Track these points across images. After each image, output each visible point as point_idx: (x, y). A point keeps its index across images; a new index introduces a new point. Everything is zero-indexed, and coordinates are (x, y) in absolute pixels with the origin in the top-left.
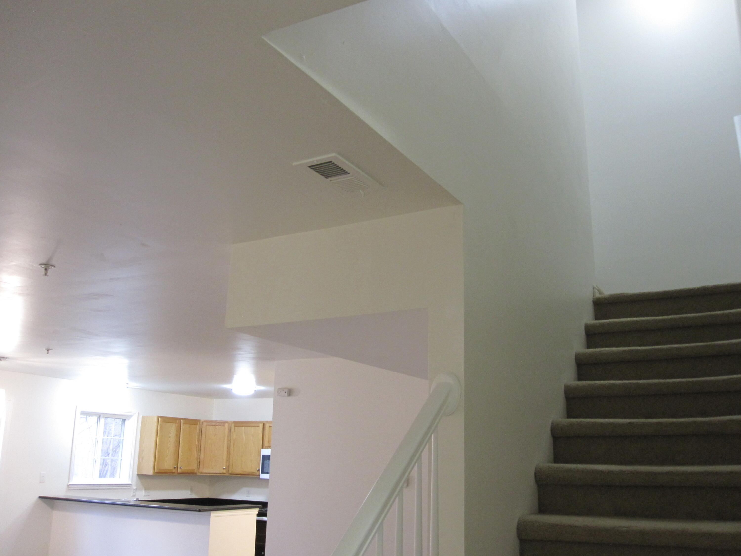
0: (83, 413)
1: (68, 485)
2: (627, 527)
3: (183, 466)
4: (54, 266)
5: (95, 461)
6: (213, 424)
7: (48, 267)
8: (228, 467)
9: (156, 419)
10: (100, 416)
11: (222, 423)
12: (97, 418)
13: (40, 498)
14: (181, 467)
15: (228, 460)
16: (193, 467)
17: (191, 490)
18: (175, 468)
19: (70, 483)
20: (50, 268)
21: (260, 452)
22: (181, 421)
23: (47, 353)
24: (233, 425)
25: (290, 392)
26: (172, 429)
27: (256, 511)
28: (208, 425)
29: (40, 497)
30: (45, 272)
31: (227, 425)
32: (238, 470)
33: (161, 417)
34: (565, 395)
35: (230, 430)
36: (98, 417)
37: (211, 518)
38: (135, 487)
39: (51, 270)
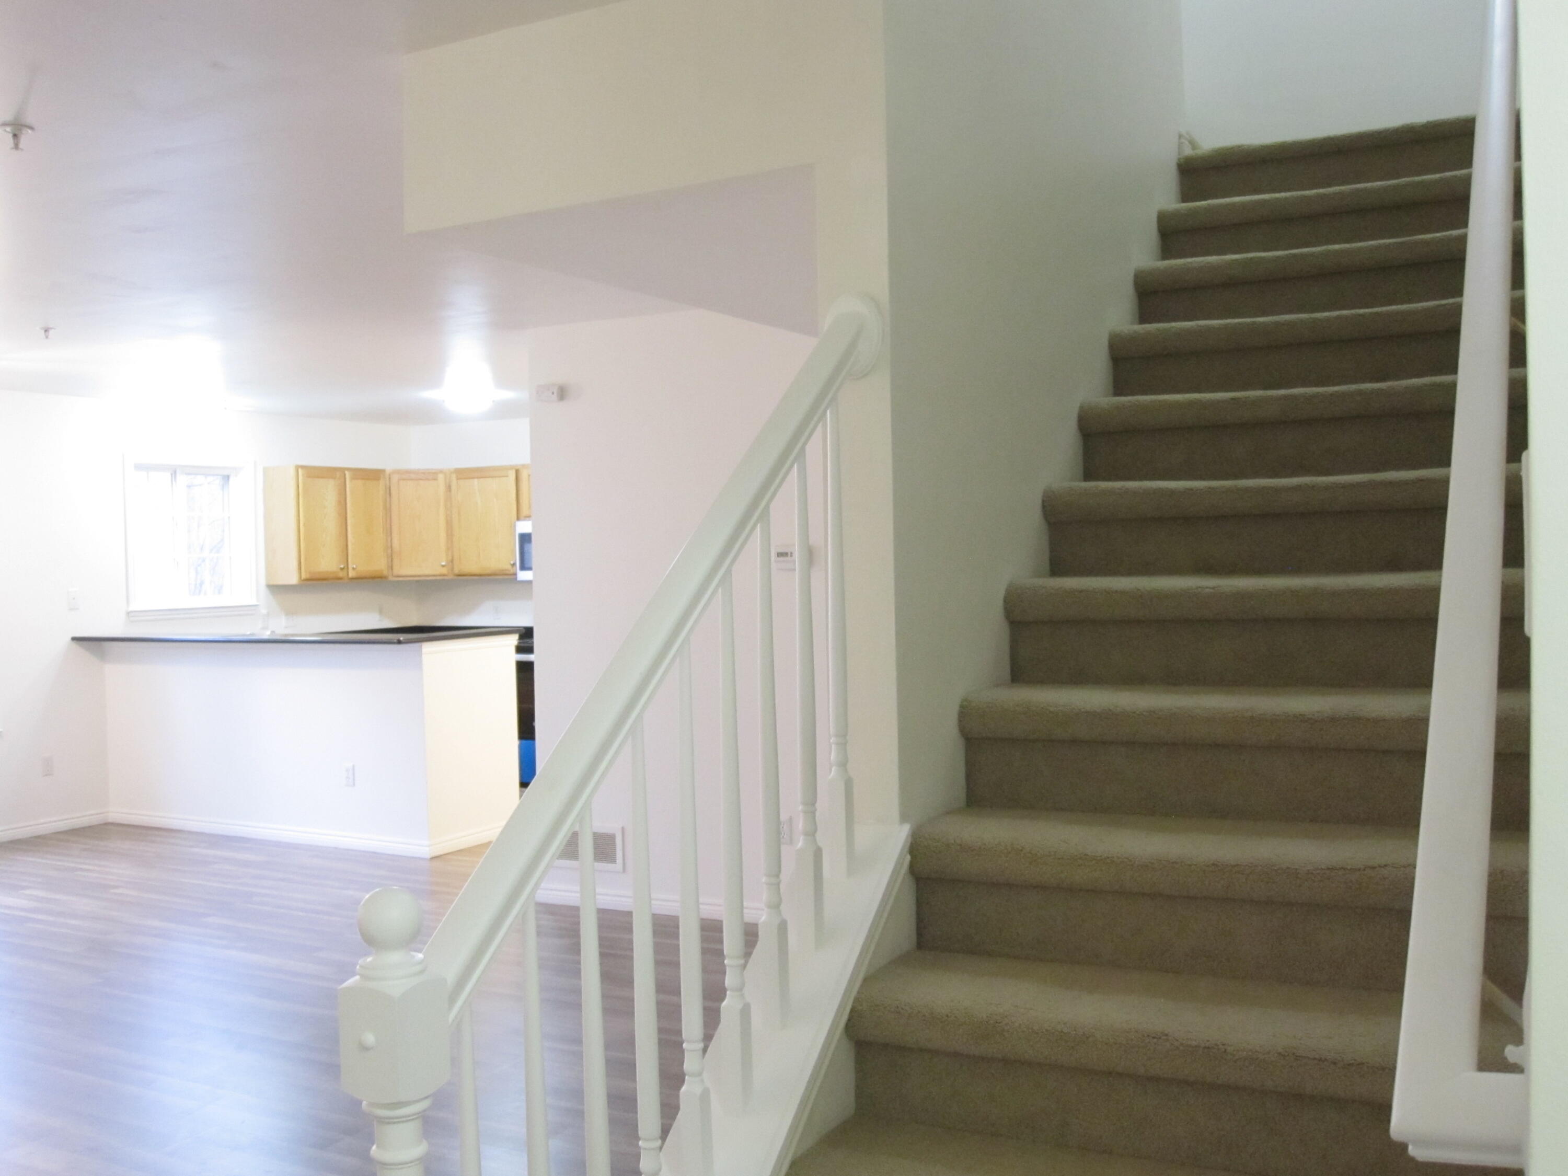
0: (139, 467)
1: (128, 613)
2: (1213, 588)
3: (358, 565)
4: (32, 128)
5: (178, 563)
6: (413, 476)
7: (20, 130)
8: (452, 561)
9: (292, 472)
10: (175, 472)
11: (430, 476)
12: (170, 476)
13: (75, 641)
14: (355, 566)
15: (450, 546)
16: (379, 565)
17: (381, 612)
18: (342, 569)
19: (131, 609)
20: (24, 132)
21: (514, 527)
22: (345, 475)
23: (44, 337)
24: (454, 476)
25: (562, 393)
26: (328, 491)
27: (513, 640)
28: (404, 479)
29: (74, 639)
30: (14, 142)
31: (441, 476)
32: (471, 566)
33: (303, 467)
34: (1110, 353)
35: (449, 488)
36: (172, 474)
37: (423, 656)
38: (264, 611)
39: (26, 137)
